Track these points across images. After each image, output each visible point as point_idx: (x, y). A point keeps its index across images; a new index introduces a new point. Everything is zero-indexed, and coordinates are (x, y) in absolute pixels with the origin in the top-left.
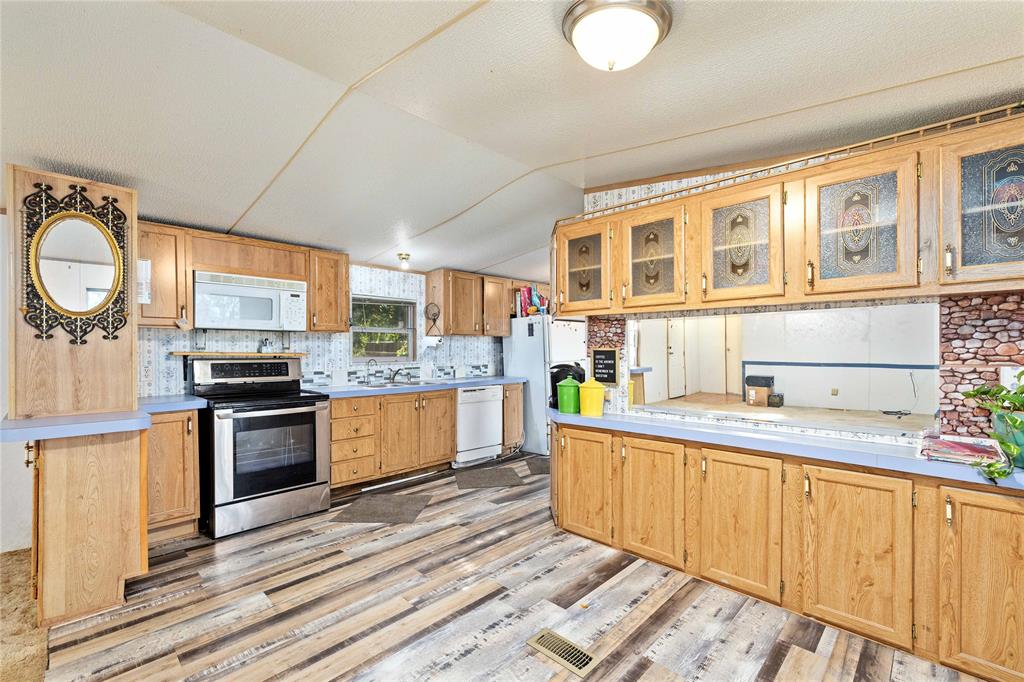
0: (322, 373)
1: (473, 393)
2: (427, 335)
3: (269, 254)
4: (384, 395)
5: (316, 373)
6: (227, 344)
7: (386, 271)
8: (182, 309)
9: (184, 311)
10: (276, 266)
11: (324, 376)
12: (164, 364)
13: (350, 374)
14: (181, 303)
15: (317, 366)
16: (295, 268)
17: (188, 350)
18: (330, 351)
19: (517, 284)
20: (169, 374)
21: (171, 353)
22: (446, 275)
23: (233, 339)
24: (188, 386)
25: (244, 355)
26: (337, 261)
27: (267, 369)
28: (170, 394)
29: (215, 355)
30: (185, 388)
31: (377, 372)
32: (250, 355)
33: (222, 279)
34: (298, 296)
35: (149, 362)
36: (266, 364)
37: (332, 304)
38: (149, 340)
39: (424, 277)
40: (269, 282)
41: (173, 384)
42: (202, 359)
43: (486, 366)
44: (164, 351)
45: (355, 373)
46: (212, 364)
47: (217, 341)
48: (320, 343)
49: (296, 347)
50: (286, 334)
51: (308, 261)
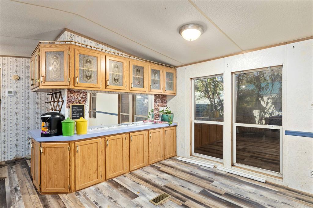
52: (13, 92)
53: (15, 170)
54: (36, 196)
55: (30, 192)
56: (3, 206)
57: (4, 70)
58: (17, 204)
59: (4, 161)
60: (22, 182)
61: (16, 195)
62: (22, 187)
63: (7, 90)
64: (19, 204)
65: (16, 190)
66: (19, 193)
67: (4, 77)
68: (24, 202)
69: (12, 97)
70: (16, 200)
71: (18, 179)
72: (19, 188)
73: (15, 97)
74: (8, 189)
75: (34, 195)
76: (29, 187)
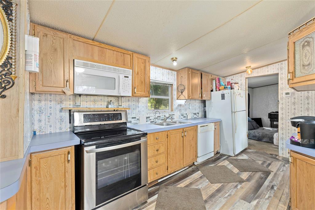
0: (135, 118)
1: (204, 127)
2: (177, 99)
3: (114, 54)
4: (169, 131)
5: (133, 118)
6: (91, 103)
7: (162, 69)
8: (67, 82)
9: (68, 83)
10: (117, 60)
11: (136, 119)
12: (58, 115)
13: (147, 118)
14: (66, 78)
15: (133, 115)
16: (126, 62)
17: (71, 106)
18: (138, 107)
19: (214, 77)
20: (61, 120)
21: (62, 109)
22: (188, 71)
23: (95, 101)
24: (71, 127)
25: (100, 109)
26: (145, 60)
27: (111, 117)
28: (62, 131)
29: (85, 110)
30: (70, 128)
31: (158, 117)
32: (103, 109)
33: (89, 65)
34: (128, 77)
35: (51, 114)
36: (111, 114)
37: (143, 82)
38: (51, 101)
39: (176, 73)
40: (114, 69)
41: (63, 125)
42: (79, 112)
43: (198, 113)
44: (58, 107)
45: (149, 117)
46: (84, 115)
47: (87, 102)
48: (134, 103)
49: (124, 104)
50: (120, 98)
51: (132, 59)
52: (290, 94)
53: (285, 169)
54: (284, 208)
55: (282, 199)
56: (253, 193)
57: (282, 74)
58: (263, 200)
59: (282, 157)
60: (283, 184)
61: (269, 192)
62: (278, 189)
63: (285, 92)
64: (264, 202)
65: (272, 187)
66: (272, 192)
67: (282, 80)
68: (270, 204)
69: (289, 98)
70: (265, 197)
71: (282, 179)
72: (275, 188)
73: (293, 98)
74: (268, 182)
75: (283, 206)
76: (285, 193)
